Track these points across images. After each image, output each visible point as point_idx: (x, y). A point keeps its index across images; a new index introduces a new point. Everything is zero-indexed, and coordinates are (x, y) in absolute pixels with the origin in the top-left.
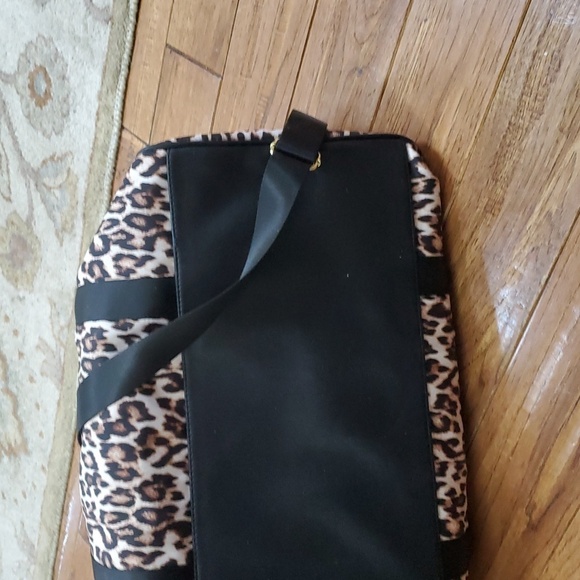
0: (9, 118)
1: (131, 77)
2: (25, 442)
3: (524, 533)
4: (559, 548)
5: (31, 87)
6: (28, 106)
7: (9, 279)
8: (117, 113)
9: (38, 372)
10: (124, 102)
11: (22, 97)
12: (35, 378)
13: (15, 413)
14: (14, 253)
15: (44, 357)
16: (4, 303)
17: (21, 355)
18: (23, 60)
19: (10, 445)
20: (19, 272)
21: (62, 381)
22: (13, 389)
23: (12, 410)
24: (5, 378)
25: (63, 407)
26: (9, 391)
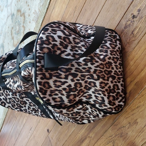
16: (29, 1)
17: (29, 15)
21: (37, 22)
22: (25, 26)
23: (23, 31)
24: (24, 23)
25: (35, 29)
26: (24, 26)
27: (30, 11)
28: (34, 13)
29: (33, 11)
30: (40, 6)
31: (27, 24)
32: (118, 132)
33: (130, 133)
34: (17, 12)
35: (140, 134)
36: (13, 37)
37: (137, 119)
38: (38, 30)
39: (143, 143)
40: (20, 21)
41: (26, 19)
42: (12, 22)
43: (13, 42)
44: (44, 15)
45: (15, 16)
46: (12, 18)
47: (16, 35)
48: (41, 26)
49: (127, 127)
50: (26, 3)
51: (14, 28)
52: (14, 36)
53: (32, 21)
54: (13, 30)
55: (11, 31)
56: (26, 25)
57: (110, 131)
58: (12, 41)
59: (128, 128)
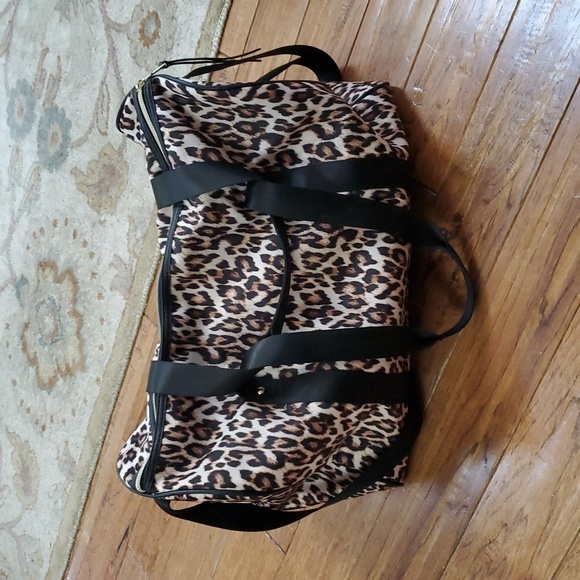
0: (116, 62)
1: (232, 9)
2: (83, 359)
3: (537, 330)
4: (566, 336)
5: (142, 31)
6: (136, 48)
7: (92, 206)
8: (216, 40)
9: (107, 287)
10: (223, 30)
11: (132, 42)
12: (104, 294)
13: (78, 334)
14: (102, 181)
15: (116, 272)
16: (85, 230)
17: (94, 274)
18: (138, 10)
19: (67, 365)
20: (104, 198)
21: (130, 290)
22: (80, 309)
23: (76, 330)
24: (74, 301)
25: (127, 315)
26: (75, 313)
27: (95, 260)
28: (112, 264)
29: (107, 258)
30: (133, 241)
31: (89, 302)
32: (478, 564)
33: (512, 556)
34: (41, 271)
35: (539, 547)
36: (32, 357)
37: (522, 509)
38: (138, 316)
39: (554, 571)
40: (55, 297)
41: (82, 289)
42: (22, 305)
43: (37, 373)
44: (154, 266)
45: (33, 284)
46: (18, 295)
47: (46, 348)
48: (147, 302)
49: (500, 539)
50: (75, 236)
51: (34, 325)
52: (35, 353)
53: (108, 290)
54: (28, 334)
55: (22, 337)
56: (84, 307)
57: (453, 568)
58: (32, 371)
59: (505, 541)
